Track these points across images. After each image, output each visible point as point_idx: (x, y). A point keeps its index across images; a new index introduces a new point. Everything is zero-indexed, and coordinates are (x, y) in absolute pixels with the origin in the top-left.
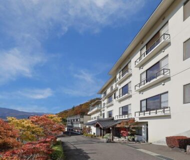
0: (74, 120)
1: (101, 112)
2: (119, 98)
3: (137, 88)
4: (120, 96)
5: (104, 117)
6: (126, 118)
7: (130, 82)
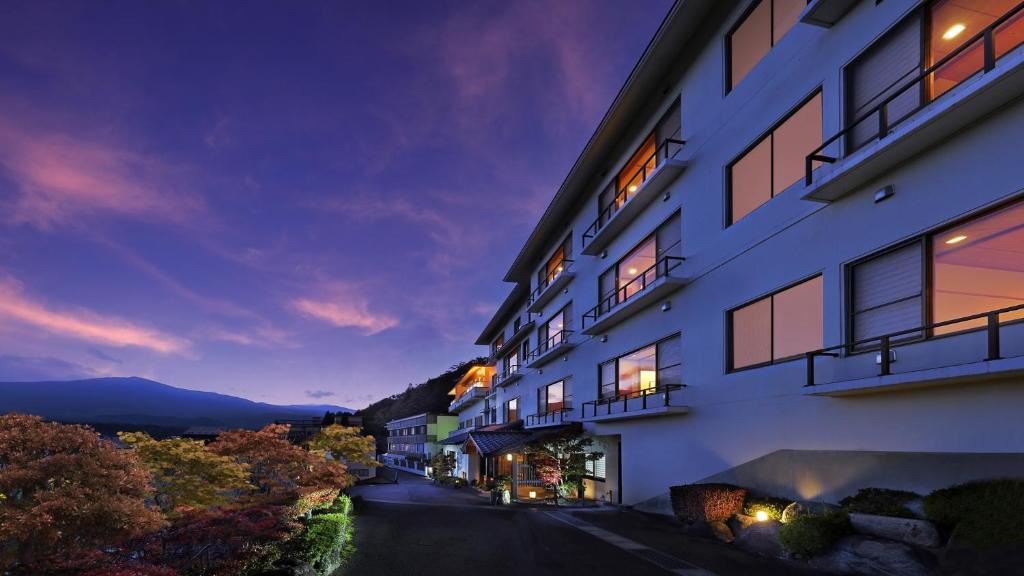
0: (409, 430)
1: (487, 401)
2: (537, 359)
3: (590, 323)
4: (539, 349)
5: (494, 419)
6: (557, 422)
7: (570, 303)
